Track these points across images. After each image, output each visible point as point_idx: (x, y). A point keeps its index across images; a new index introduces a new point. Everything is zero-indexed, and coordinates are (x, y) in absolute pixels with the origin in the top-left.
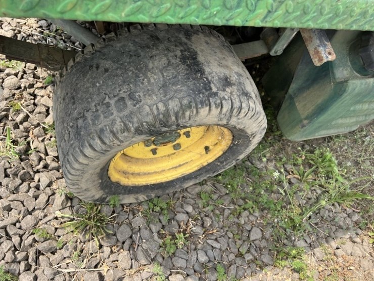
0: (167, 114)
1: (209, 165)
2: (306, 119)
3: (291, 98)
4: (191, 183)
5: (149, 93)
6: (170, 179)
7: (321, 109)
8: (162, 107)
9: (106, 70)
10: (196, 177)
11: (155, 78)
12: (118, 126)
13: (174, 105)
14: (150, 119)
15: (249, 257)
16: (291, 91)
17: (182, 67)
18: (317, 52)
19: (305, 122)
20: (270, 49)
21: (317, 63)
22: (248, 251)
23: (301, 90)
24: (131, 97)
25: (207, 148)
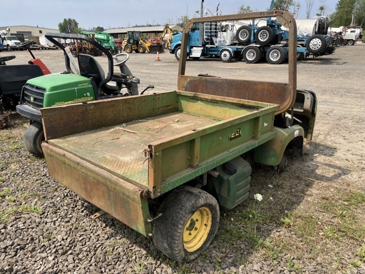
0: (193, 204)
1: (210, 231)
2: (228, 196)
3: (219, 194)
4: (208, 244)
5: (186, 203)
6: (200, 246)
7: (229, 191)
8: (191, 204)
9: (171, 206)
10: (209, 240)
11: (185, 199)
12: (184, 214)
13: (193, 202)
14: (190, 208)
15: (245, 253)
16: (217, 192)
17: (188, 194)
18: (215, 175)
19: (228, 198)
20: (203, 184)
21: (216, 176)
22: (244, 251)
23: (220, 190)
24: (182, 206)
25: (205, 225)
